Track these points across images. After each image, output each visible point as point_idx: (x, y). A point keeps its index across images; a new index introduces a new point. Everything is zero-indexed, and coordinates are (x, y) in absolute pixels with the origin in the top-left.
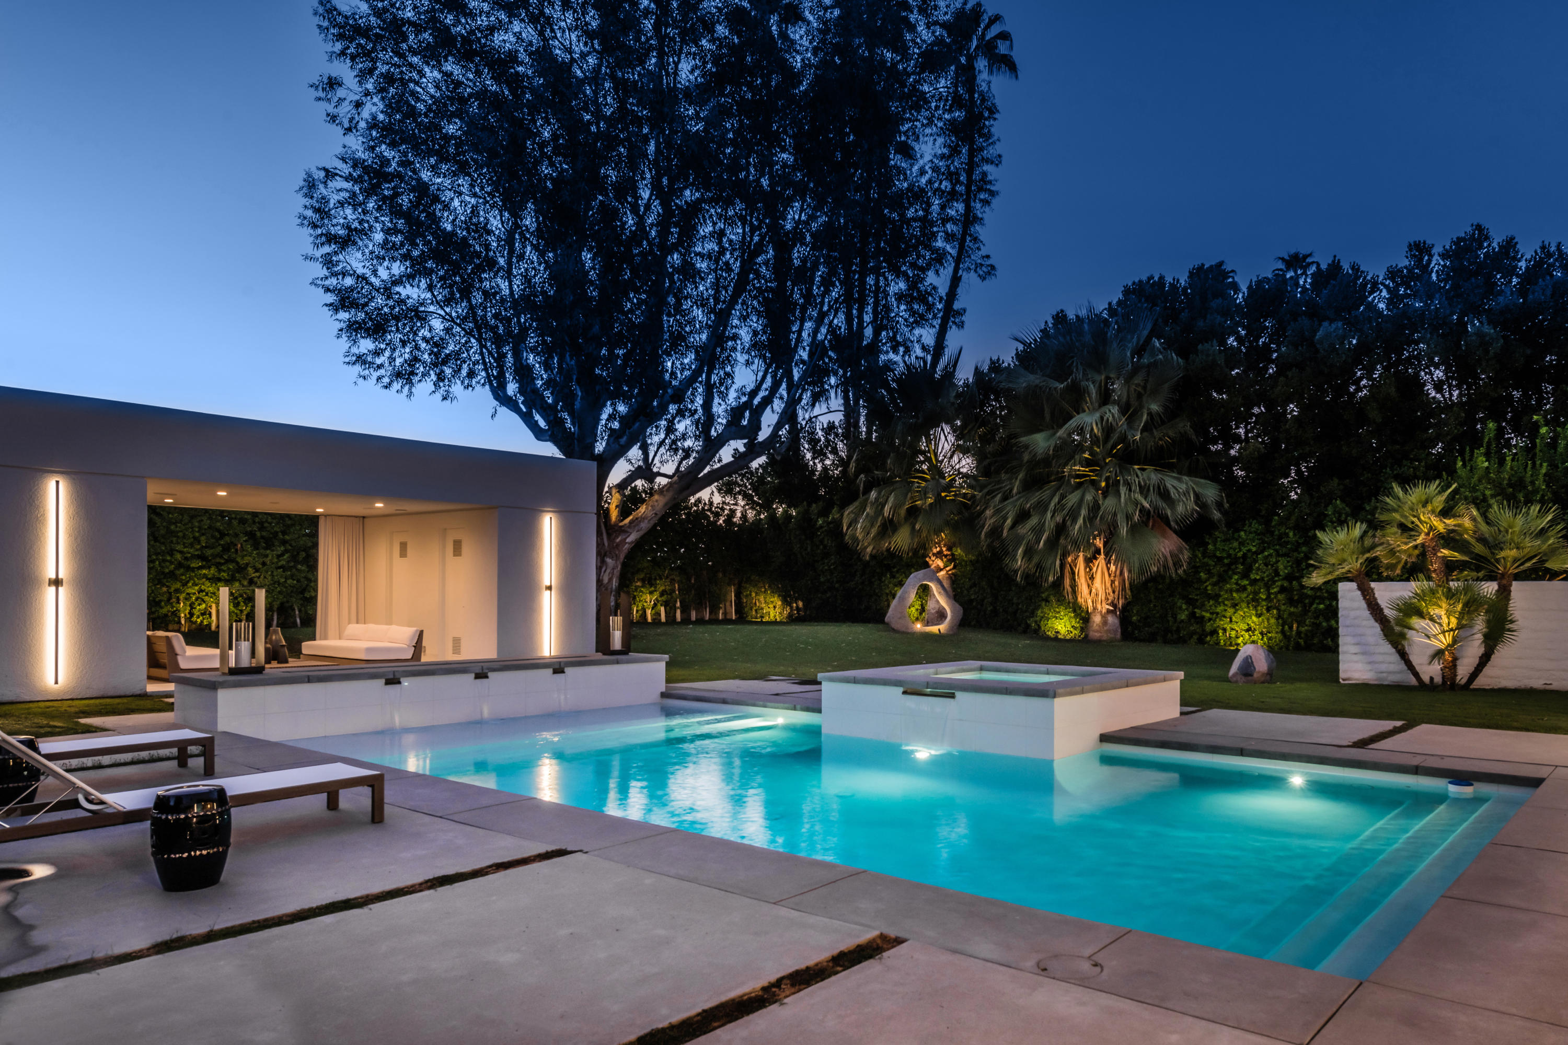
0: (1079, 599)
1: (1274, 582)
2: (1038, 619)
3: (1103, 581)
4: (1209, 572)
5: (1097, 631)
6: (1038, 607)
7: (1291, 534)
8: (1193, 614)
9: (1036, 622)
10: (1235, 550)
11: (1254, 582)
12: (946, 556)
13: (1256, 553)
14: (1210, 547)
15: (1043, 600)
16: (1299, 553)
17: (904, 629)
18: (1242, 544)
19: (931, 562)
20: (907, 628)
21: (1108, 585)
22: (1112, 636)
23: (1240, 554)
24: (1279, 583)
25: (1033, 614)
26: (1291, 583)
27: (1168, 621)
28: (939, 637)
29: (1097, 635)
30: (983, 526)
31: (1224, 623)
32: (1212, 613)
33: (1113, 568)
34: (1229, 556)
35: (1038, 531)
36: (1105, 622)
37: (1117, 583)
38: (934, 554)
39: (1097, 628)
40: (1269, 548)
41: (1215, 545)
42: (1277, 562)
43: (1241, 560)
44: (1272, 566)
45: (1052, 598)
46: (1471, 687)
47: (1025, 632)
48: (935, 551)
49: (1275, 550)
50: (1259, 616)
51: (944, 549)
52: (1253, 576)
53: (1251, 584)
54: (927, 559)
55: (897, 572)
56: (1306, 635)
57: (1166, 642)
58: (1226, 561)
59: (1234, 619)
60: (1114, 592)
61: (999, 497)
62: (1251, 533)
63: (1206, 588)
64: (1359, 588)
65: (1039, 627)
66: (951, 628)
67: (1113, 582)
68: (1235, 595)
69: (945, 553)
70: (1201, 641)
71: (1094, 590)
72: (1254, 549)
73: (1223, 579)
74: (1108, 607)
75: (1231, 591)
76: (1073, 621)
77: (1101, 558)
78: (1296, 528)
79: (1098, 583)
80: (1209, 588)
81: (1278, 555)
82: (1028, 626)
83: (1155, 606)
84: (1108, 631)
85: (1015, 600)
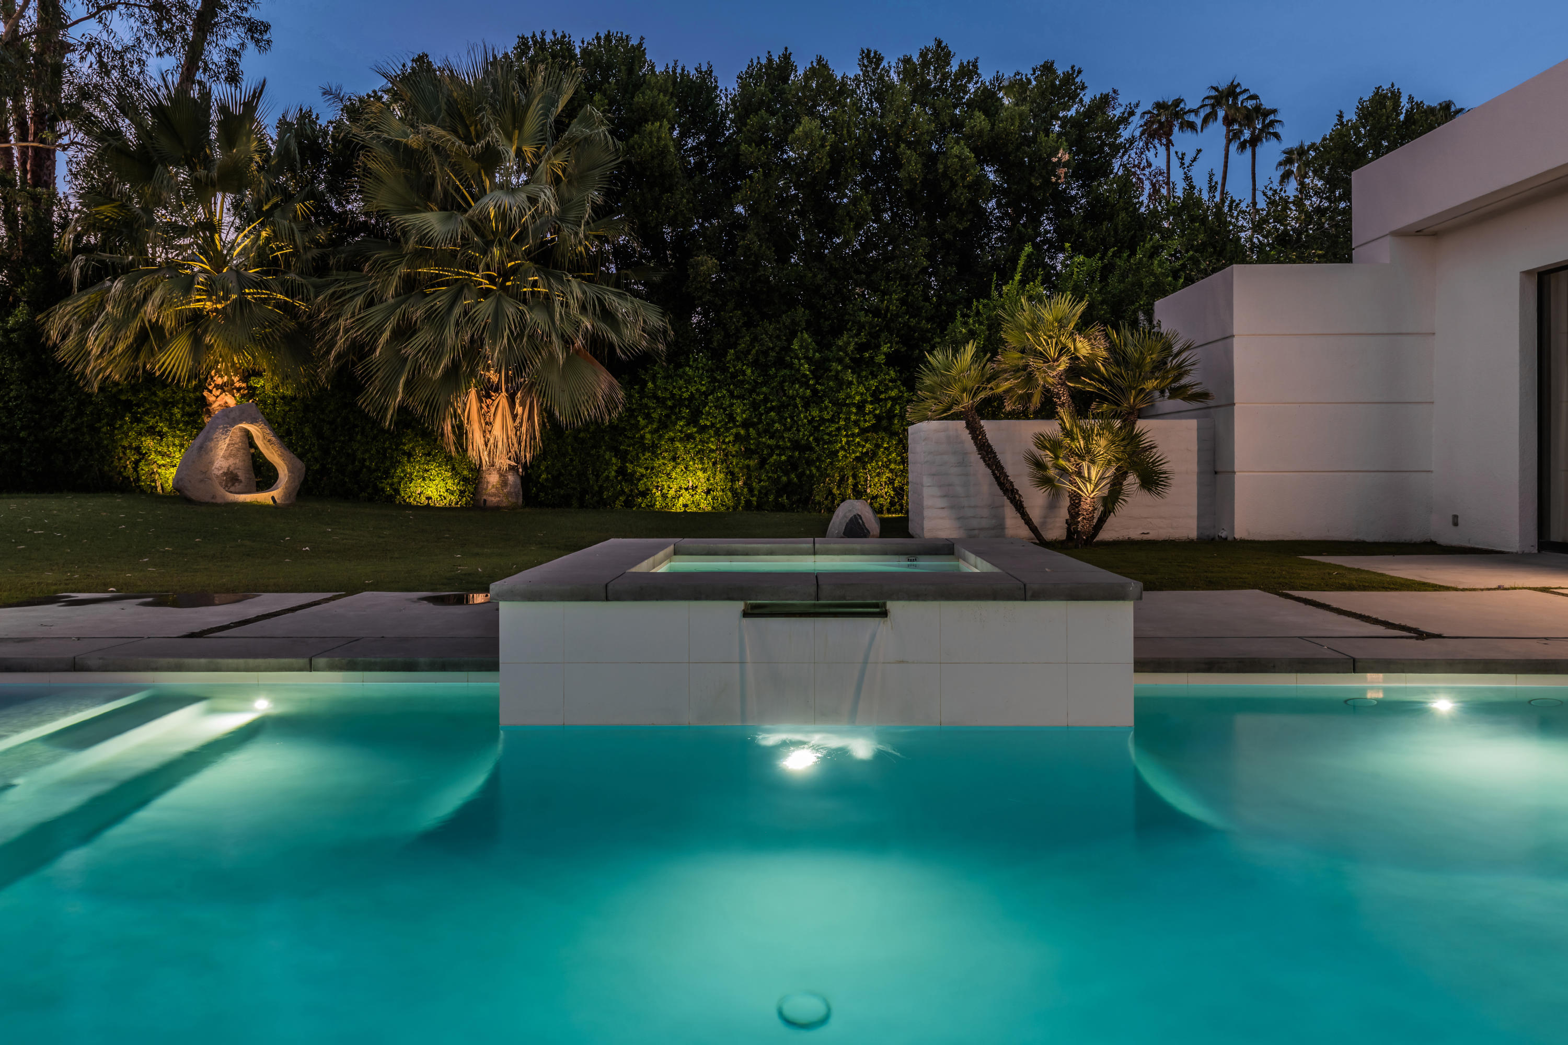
0: (470, 452)
1: (728, 430)
2: (396, 480)
3: (504, 427)
4: (648, 416)
5: (494, 495)
6: (396, 463)
7: (749, 371)
8: (622, 471)
9: (392, 485)
10: (680, 389)
11: (703, 429)
12: (239, 390)
13: (706, 394)
14: (650, 385)
15: (404, 453)
16: (758, 395)
17: (207, 499)
18: (689, 381)
19: (211, 399)
20: (214, 497)
21: (511, 433)
22: (514, 500)
23: (686, 395)
24: (734, 431)
25: (387, 474)
26: (747, 430)
27: (588, 480)
28: (273, 510)
29: (495, 500)
30: (331, 344)
31: (662, 481)
32: (647, 469)
33: (519, 409)
34: (673, 396)
35: (435, 352)
36: (504, 483)
37: (524, 429)
38: (217, 387)
39: (493, 490)
40: (720, 387)
41: (654, 382)
42: (732, 405)
43: (686, 403)
44: (725, 410)
45: (418, 451)
46: (1097, 539)
47: (370, 500)
48: (219, 381)
49: (728, 390)
50: (704, 470)
51: (236, 379)
52: (702, 422)
53: (699, 432)
54: (205, 393)
55: (146, 413)
56: (760, 492)
57: (582, 505)
58: (669, 403)
59: (674, 475)
60: (519, 443)
61: (359, 301)
62: (697, 368)
63: (643, 437)
64: (968, 426)
65: (397, 491)
66: (287, 495)
67: (517, 429)
68: (678, 444)
69: (237, 385)
70: (628, 504)
71: (492, 441)
72: (704, 389)
73: (664, 425)
74: (509, 462)
75: (672, 440)
76: (450, 482)
77: (502, 399)
78: (755, 364)
79: (497, 430)
80: (648, 436)
81: (732, 395)
82: (379, 491)
83: (572, 460)
84: (508, 495)
85: (359, 455)
